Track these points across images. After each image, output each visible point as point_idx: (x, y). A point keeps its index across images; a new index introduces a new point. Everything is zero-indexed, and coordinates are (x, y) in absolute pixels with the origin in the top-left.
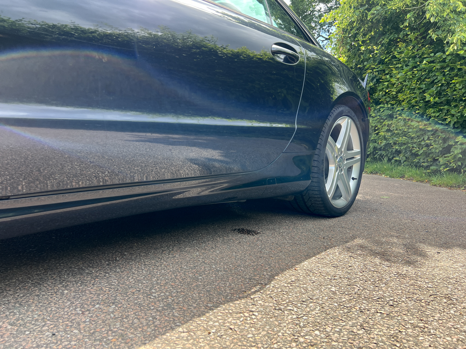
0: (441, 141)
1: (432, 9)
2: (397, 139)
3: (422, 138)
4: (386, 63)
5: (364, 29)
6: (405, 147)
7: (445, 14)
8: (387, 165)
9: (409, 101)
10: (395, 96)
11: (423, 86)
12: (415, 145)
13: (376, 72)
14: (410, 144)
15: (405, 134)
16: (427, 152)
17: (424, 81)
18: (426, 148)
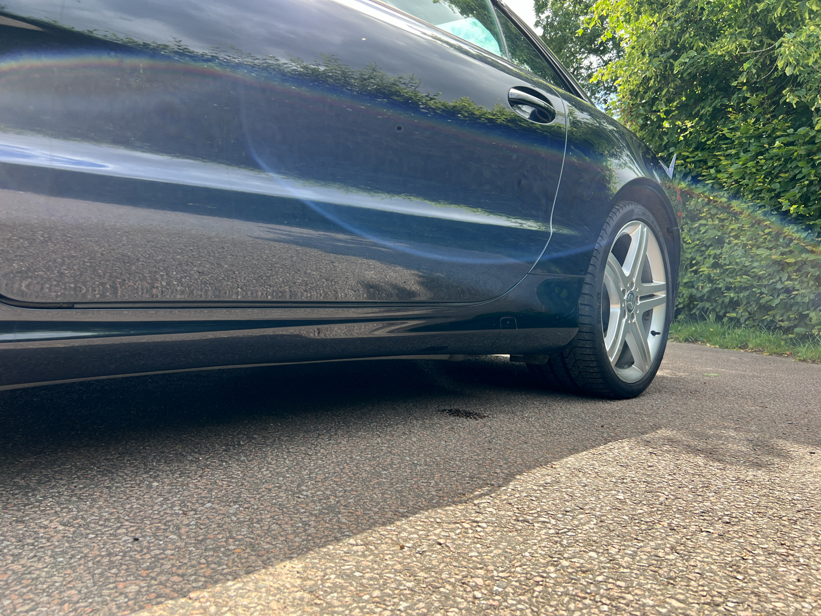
0: (812, 283)
1: (787, 52)
2: (731, 280)
3: (778, 278)
4: (709, 148)
5: (668, 91)
6: (747, 293)
7: (811, 61)
8: (715, 326)
9: (751, 212)
10: (725, 205)
11: (777, 186)
12: (765, 290)
13: (690, 163)
14: (755, 287)
15: (745, 271)
16: (787, 303)
17: (777, 177)
18: (785, 295)
